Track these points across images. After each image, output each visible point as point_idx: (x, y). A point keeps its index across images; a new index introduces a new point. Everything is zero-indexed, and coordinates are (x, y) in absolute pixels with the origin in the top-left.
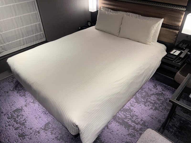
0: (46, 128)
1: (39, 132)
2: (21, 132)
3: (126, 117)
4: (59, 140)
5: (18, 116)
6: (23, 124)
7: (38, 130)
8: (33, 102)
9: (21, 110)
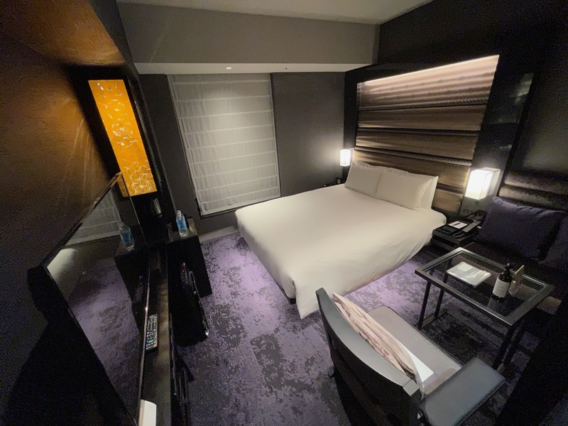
0: (261, 292)
1: (252, 295)
2: (234, 291)
3: (366, 303)
4: (274, 307)
5: (234, 274)
6: (238, 283)
7: (252, 292)
8: (253, 264)
9: (239, 269)
